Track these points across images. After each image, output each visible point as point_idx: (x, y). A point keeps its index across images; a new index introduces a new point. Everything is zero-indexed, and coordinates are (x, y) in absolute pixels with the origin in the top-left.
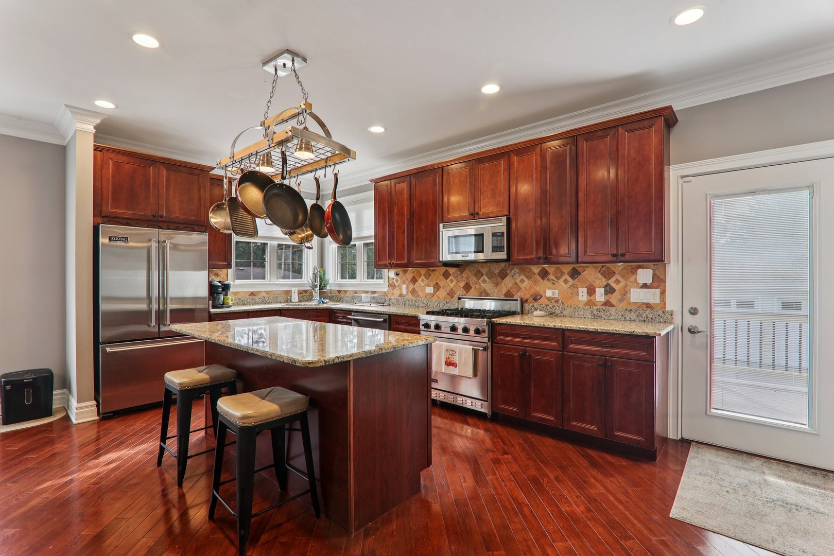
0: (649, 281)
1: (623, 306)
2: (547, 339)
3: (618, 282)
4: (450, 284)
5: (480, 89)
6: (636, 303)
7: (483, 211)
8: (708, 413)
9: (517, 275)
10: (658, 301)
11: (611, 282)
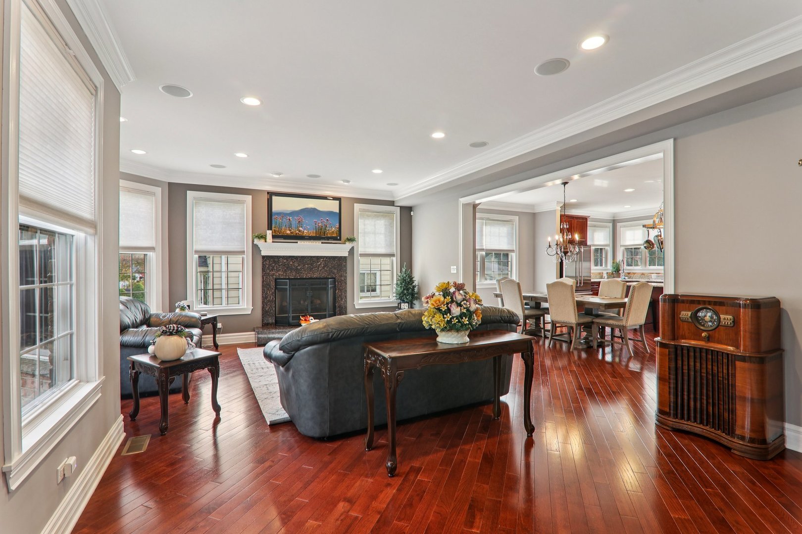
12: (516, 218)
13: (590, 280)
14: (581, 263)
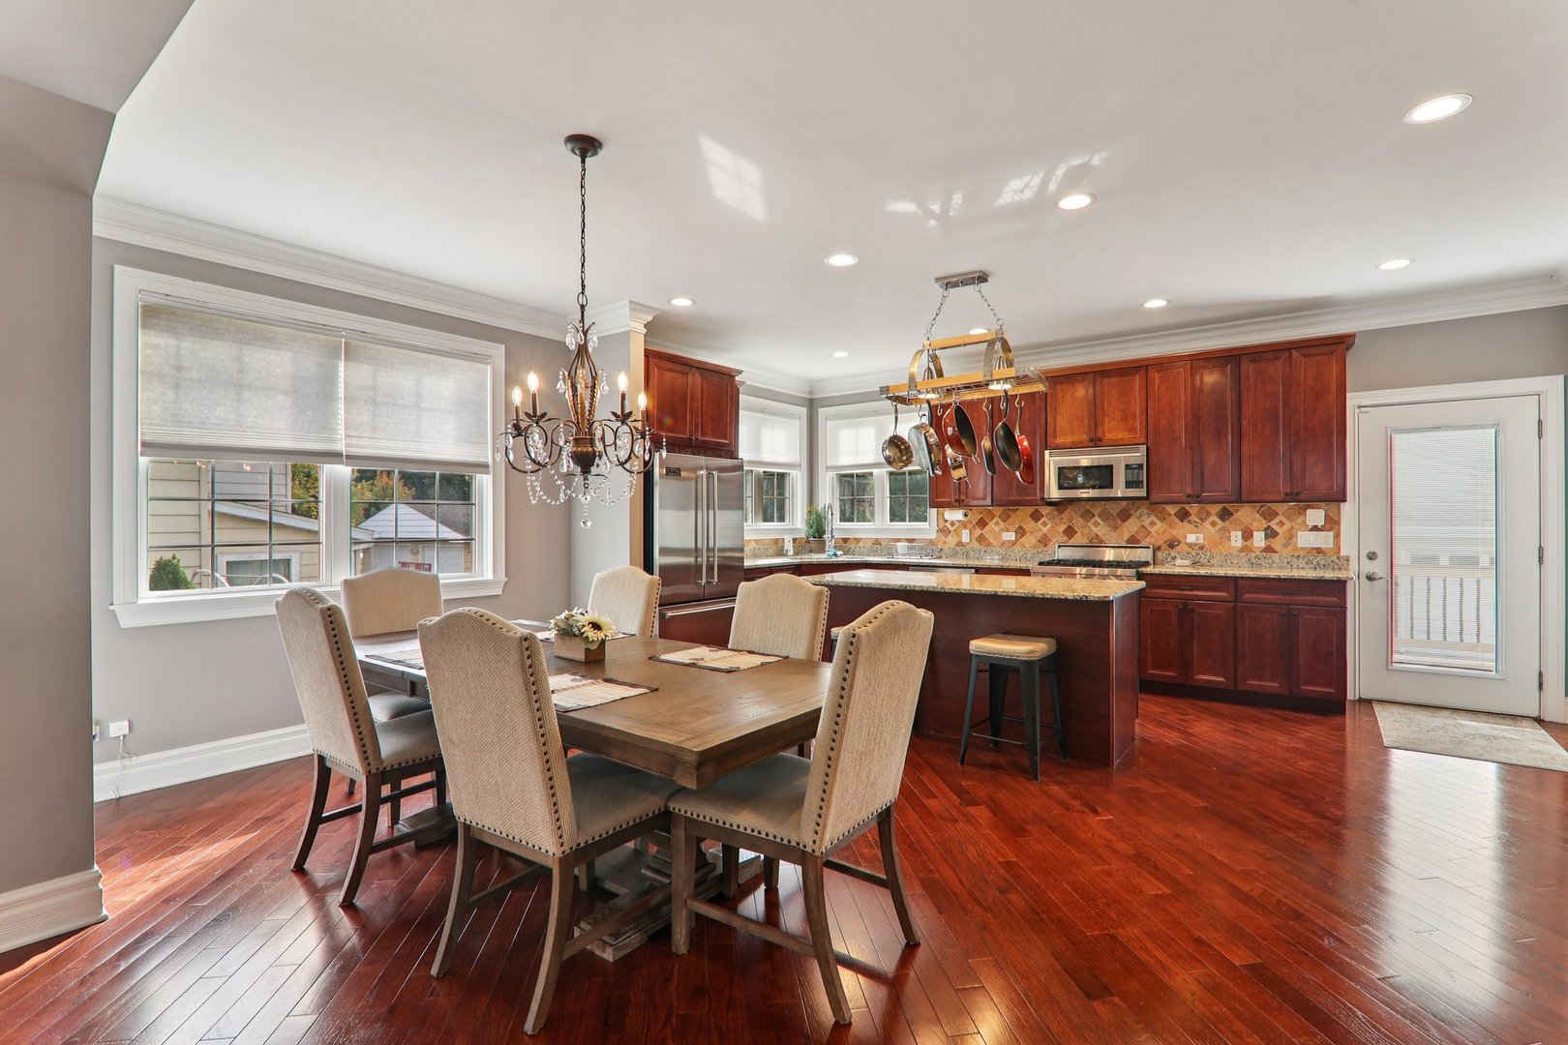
0: (1321, 523)
1: (1287, 552)
2: (1215, 589)
3: (1281, 524)
4: (1042, 528)
5: (1142, 305)
6: (1304, 549)
7: (1108, 436)
8: (1390, 668)
9: (1145, 517)
10: (1331, 546)
11: (1273, 524)
12: (498, 351)
13: (742, 559)
14: (711, 512)
